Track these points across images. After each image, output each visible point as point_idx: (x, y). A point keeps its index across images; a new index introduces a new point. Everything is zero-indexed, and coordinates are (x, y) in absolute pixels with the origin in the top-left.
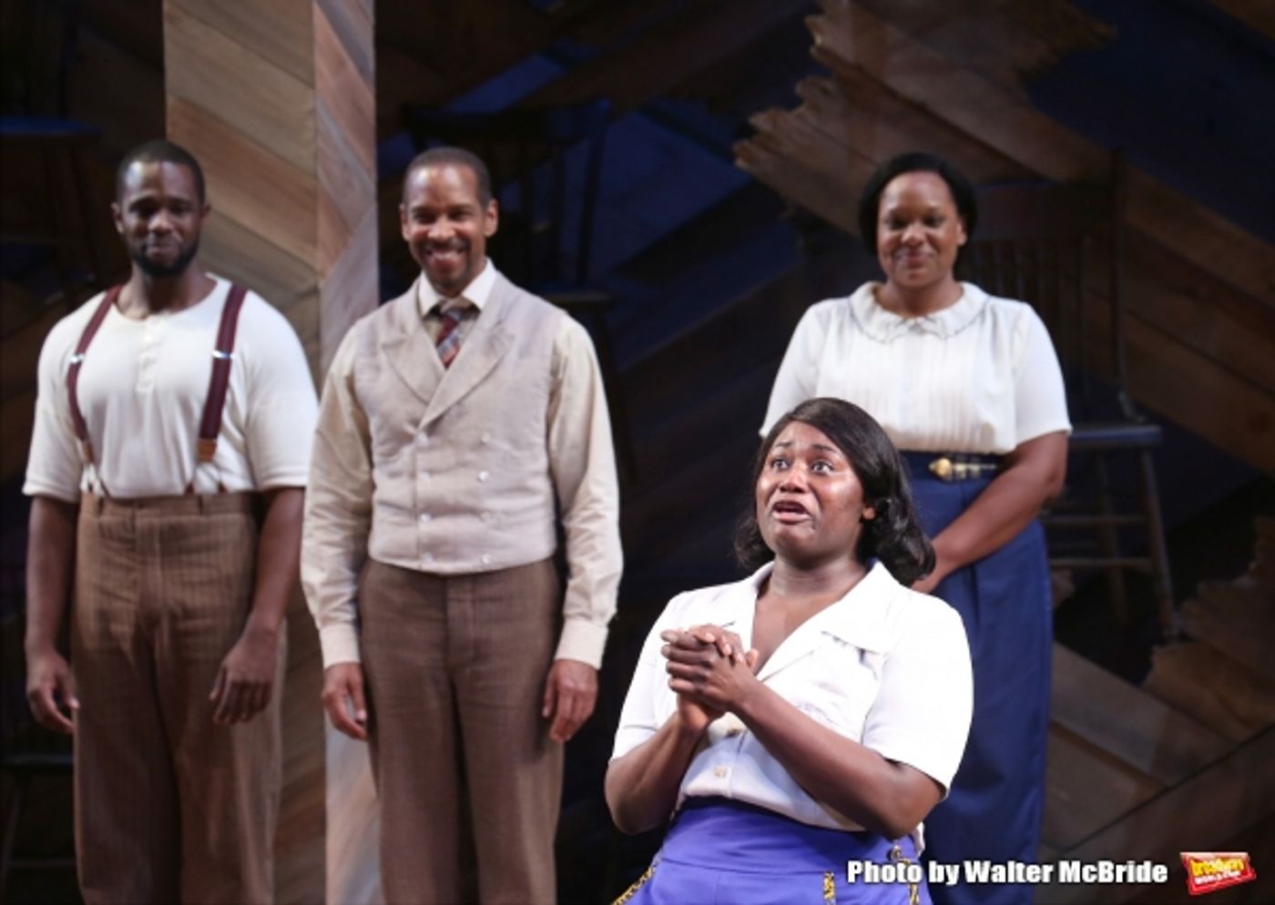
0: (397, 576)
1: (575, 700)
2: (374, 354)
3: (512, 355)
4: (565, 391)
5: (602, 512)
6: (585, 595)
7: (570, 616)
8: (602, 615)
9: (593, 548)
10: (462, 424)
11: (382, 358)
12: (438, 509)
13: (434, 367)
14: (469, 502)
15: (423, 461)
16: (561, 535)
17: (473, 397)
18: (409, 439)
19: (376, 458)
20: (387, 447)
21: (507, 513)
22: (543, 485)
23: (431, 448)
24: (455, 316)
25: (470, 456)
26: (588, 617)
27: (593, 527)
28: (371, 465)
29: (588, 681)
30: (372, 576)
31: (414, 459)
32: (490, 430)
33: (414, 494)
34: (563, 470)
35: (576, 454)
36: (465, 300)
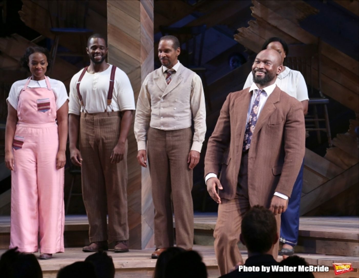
0: (156, 131)
1: (194, 160)
2: (152, 81)
3: (183, 82)
4: (195, 90)
5: (202, 118)
6: (198, 136)
7: (194, 141)
8: (202, 141)
9: (200, 126)
10: (171, 97)
11: (154, 81)
12: (164, 116)
13: (165, 84)
14: (171, 114)
15: (162, 105)
16: (193, 122)
17: (174, 91)
18: (159, 100)
19: (152, 104)
20: (154, 102)
21: (180, 117)
22: (189, 111)
23: (164, 102)
24: (170, 73)
25: (173, 104)
26: (198, 141)
27: (200, 121)
28: (151, 106)
29: (198, 155)
30: (150, 131)
31: (160, 105)
32: (177, 98)
33: (160, 112)
34: (194, 108)
35: (197, 104)
36: (172, 69)
